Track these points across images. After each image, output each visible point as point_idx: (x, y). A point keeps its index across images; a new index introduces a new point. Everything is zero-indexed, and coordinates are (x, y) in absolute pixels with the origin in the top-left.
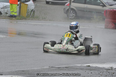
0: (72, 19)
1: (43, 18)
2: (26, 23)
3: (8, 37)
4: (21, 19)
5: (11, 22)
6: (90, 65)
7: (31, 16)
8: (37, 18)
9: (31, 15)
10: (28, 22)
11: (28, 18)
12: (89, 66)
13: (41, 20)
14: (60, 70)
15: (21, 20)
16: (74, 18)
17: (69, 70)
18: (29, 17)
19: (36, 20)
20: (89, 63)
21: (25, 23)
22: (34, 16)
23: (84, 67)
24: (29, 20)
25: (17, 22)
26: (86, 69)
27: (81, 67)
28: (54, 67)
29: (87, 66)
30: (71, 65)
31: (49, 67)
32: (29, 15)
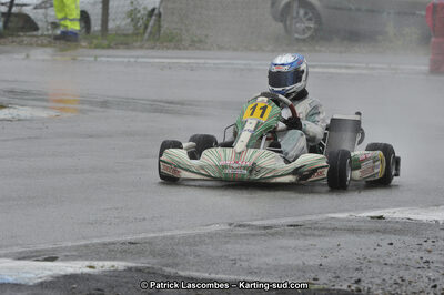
0: (304, 40)
1: (193, 41)
2: (132, 60)
3: (65, 115)
4: (109, 47)
5: (74, 59)
6: (385, 213)
7: (146, 35)
8: (170, 41)
9: (149, 30)
10: (137, 57)
11: (136, 41)
12: (381, 218)
13: (185, 49)
14: (273, 235)
15: (112, 48)
16: (312, 37)
17: (305, 235)
18: (139, 38)
19: (168, 48)
20: (378, 208)
21: (126, 60)
22: (159, 31)
23: (363, 224)
24: (141, 47)
25: (96, 57)
26: (371, 232)
27: (349, 224)
28: (249, 225)
29: (372, 218)
30: (314, 218)
31: (230, 225)
32: (141, 31)
